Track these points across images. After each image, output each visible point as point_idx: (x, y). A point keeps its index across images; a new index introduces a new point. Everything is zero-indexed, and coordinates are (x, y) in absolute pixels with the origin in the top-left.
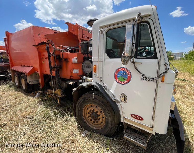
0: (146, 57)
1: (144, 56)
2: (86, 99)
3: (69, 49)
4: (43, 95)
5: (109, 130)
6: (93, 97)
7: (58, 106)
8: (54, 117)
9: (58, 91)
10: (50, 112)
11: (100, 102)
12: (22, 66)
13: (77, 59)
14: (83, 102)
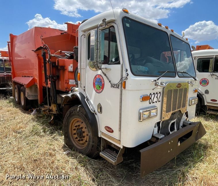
0: (114, 63)
1: (114, 62)
2: (72, 112)
3: (67, 55)
4: (39, 111)
5: (91, 149)
6: (78, 109)
7: (50, 123)
8: (43, 134)
9: (53, 106)
10: (40, 128)
11: (84, 116)
12: (23, 77)
13: (72, 67)
14: (69, 115)
